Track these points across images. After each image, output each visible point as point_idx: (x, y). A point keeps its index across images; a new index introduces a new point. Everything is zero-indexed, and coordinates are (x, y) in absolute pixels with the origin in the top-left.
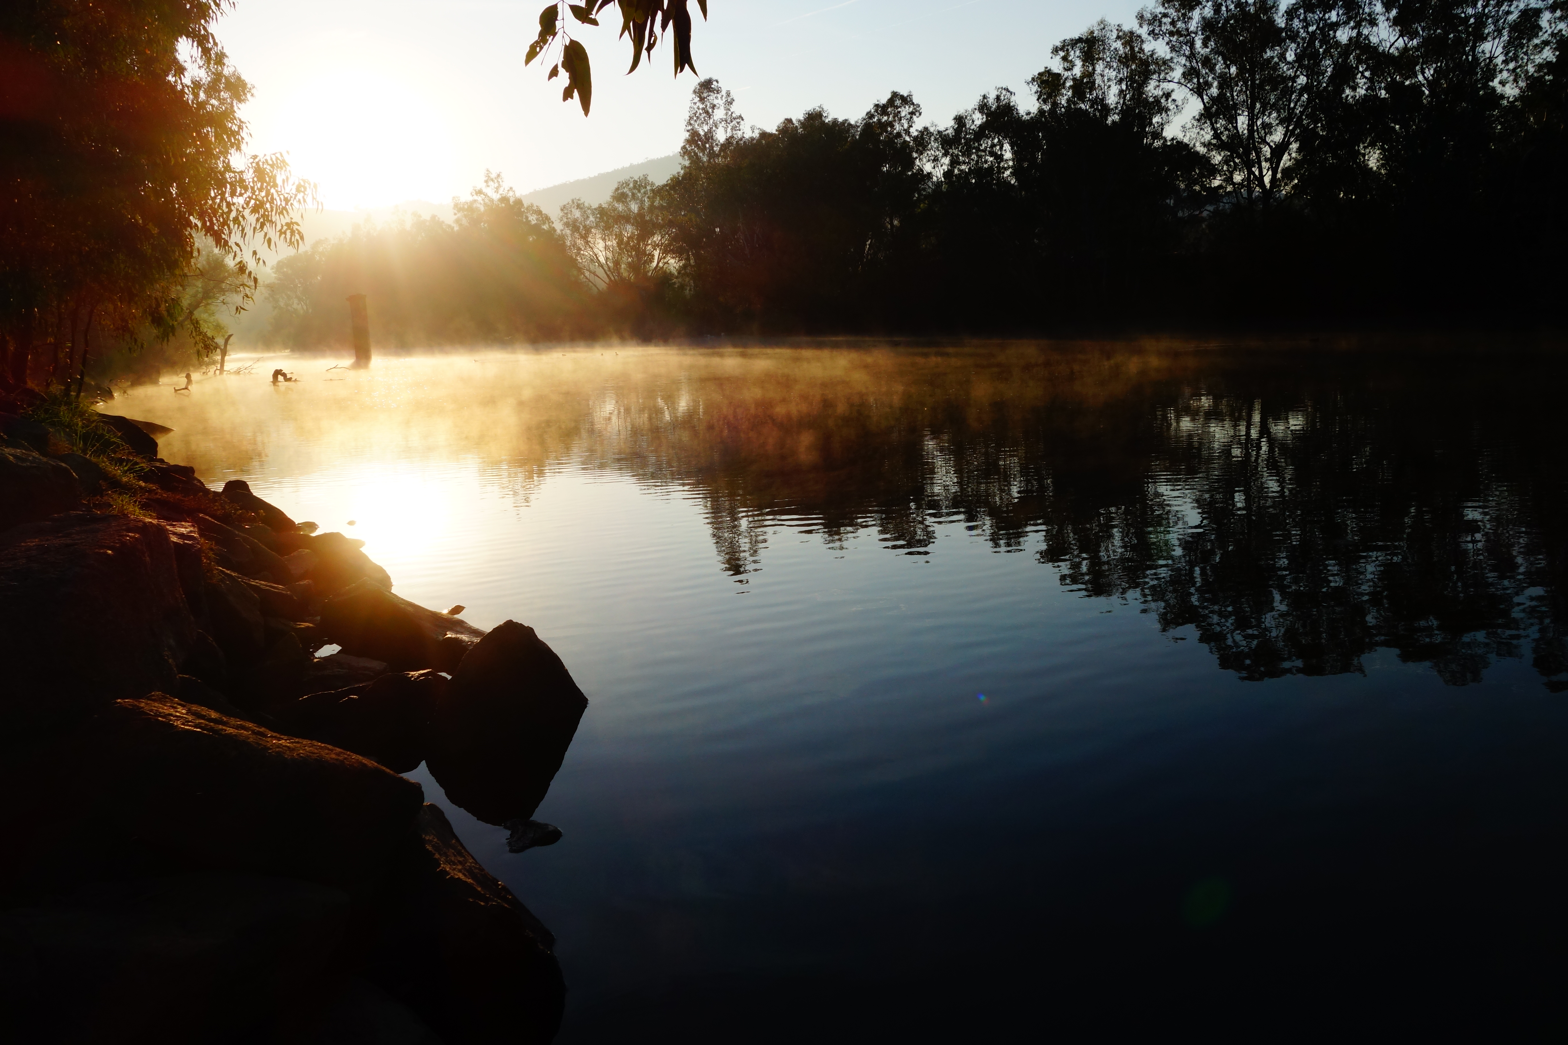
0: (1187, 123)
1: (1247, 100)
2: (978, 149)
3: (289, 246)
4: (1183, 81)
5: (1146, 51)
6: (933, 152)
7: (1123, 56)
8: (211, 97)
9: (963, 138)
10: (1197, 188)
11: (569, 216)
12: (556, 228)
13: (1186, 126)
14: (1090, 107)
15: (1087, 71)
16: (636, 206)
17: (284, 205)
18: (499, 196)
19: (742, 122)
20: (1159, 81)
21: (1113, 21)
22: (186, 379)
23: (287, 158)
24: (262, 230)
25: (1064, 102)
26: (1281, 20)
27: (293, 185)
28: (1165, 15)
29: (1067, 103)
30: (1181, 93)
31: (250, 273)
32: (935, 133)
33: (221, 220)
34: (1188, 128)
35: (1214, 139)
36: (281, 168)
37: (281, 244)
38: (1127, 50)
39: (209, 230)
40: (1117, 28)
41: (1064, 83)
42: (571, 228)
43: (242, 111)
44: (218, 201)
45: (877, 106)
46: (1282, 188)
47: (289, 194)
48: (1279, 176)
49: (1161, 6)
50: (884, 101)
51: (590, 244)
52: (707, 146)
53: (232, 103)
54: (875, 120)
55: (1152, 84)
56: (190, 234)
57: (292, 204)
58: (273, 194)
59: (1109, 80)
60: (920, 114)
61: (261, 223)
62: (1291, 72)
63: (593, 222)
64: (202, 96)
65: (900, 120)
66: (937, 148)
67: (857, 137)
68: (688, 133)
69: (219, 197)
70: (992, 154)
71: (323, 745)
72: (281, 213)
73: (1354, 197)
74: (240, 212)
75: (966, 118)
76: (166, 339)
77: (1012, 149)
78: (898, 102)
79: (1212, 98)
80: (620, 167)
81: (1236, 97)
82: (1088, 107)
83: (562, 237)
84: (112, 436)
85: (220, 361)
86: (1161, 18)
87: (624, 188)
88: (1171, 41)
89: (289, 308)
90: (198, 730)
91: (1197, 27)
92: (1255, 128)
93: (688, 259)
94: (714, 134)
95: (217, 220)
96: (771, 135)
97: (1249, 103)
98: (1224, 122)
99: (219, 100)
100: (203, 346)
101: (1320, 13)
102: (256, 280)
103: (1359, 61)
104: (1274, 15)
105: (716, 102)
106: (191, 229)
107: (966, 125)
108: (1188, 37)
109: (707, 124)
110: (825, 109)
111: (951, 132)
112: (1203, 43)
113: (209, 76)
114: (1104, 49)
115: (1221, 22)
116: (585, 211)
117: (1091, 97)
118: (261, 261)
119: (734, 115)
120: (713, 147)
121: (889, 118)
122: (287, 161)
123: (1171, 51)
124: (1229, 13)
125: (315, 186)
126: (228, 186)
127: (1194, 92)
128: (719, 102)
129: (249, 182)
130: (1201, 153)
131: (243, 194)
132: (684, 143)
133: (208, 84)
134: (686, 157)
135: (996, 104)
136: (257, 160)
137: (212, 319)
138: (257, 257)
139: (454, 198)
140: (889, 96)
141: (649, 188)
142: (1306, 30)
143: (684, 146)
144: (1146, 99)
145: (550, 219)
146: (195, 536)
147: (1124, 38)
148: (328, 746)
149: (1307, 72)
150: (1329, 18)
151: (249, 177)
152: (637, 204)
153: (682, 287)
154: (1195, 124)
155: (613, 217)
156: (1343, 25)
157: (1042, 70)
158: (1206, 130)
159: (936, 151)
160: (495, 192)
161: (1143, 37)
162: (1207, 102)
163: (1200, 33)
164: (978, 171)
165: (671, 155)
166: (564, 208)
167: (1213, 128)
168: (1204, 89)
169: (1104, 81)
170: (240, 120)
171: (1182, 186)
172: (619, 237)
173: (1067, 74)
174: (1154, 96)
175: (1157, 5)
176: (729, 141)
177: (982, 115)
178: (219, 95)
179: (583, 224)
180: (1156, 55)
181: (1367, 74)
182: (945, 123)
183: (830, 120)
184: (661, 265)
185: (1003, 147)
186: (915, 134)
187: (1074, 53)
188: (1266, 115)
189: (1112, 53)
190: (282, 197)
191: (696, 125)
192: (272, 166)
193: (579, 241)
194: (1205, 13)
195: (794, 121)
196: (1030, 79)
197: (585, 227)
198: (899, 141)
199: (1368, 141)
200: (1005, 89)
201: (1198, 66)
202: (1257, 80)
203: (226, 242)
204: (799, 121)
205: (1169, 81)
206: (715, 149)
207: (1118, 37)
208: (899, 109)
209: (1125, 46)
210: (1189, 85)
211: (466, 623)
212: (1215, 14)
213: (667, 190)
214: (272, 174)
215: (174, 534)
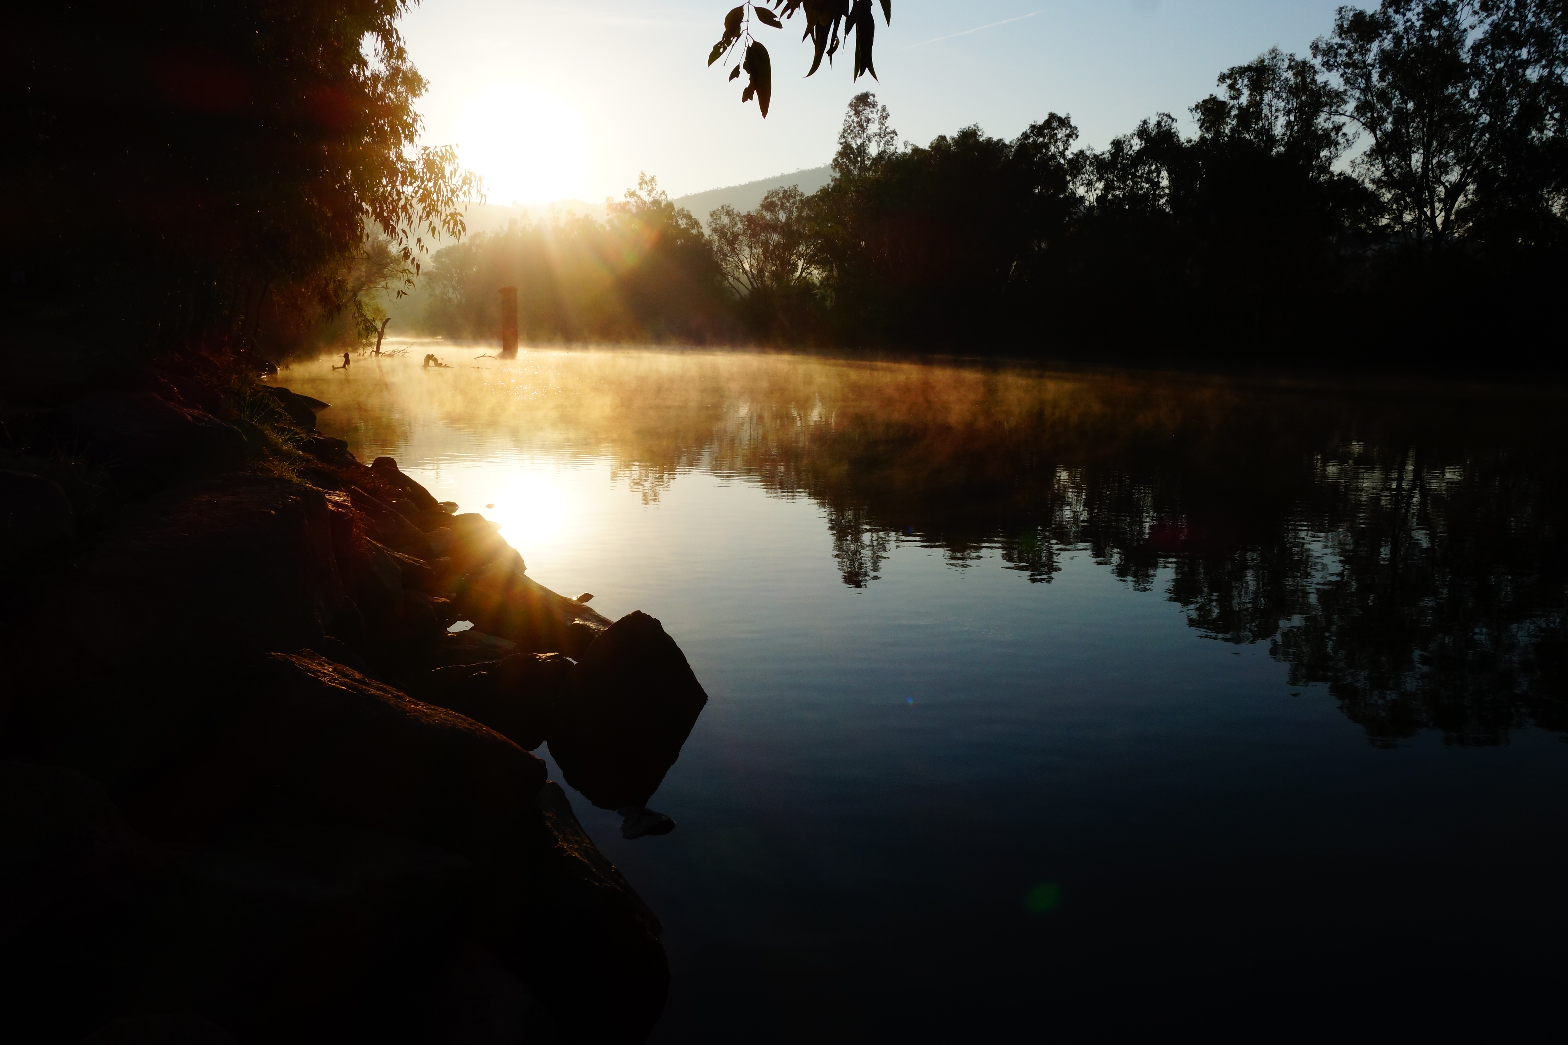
0: (1356, 158)
1: (1424, 138)
2: (1134, 175)
3: (451, 235)
4: (1355, 114)
5: (1319, 82)
6: (1087, 176)
7: (1293, 86)
8: (388, 90)
9: (1120, 163)
10: (1363, 226)
11: (718, 222)
12: (705, 233)
13: (1355, 161)
14: (1255, 138)
15: (1255, 100)
16: (785, 216)
17: (450, 196)
18: (651, 199)
19: (895, 138)
20: (1330, 114)
21: (1285, 50)
22: (344, 358)
23: (456, 151)
24: (428, 218)
25: (1227, 131)
26: (1466, 56)
27: (459, 177)
28: (1341, 46)
29: (1230, 132)
30: (1352, 127)
31: (414, 259)
32: (1091, 157)
33: (391, 207)
34: (1357, 163)
35: (1384, 176)
36: (450, 160)
37: (444, 233)
38: (1298, 81)
39: (379, 216)
40: (1289, 57)
41: (1230, 111)
42: (718, 233)
43: (417, 105)
44: (389, 189)
45: (1033, 127)
46: (1455, 231)
47: (455, 185)
48: (1453, 217)
49: (1338, 37)
50: (1040, 122)
51: (736, 251)
52: (859, 159)
53: (407, 97)
54: (1030, 141)
55: (1323, 116)
56: (361, 219)
57: (457, 195)
58: (440, 184)
59: (1277, 110)
60: (1077, 137)
61: (428, 212)
62: (1473, 110)
63: (741, 229)
64: (380, 88)
65: (1056, 142)
66: (1092, 172)
67: (1011, 157)
68: (841, 146)
69: (390, 185)
70: (1148, 180)
71: (457, 714)
72: (447, 203)
73: (1533, 244)
74: (409, 200)
75: (1124, 143)
76: (331, 318)
77: (1169, 177)
78: (1055, 124)
79: (1385, 134)
80: (770, 176)
81: (1411, 134)
82: (1252, 138)
83: (710, 242)
84: (276, 406)
85: (376, 343)
86: (1337, 49)
87: (774, 197)
88: (1345, 73)
89: (444, 296)
90: (343, 688)
91: (1375, 60)
92: (1430, 166)
93: (831, 270)
94: (867, 148)
95: (387, 206)
96: (923, 151)
97: (1425, 140)
98: (1396, 159)
99: (396, 93)
100: (364, 327)
101: (1510, 50)
102: (418, 266)
103: (1549, 102)
104: (1459, 50)
105: (871, 116)
106: (362, 214)
107: (1124, 151)
108: (1365, 70)
109: (861, 137)
110: (980, 128)
111: (1107, 156)
112: (1379, 76)
113: (388, 70)
114: (1274, 78)
115: (1401, 55)
116: (734, 218)
117: (1256, 127)
118: (424, 249)
119: (888, 130)
120: (865, 161)
121: (1044, 140)
122: (456, 154)
123: (1345, 83)
124: (1410, 47)
125: (480, 179)
126: (400, 175)
127: (1367, 126)
128: (875, 116)
129: (419, 172)
130: (1370, 189)
131: (413, 183)
132: (836, 155)
133: (386, 78)
134: (837, 170)
135: (1156, 130)
136: (427, 152)
137: (372, 303)
138: (421, 245)
139: (608, 198)
140: (1046, 117)
141: (798, 198)
142: (1493, 67)
143: (836, 158)
144: (1315, 131)
145: (699, 224)
146: (348, 505)
147: (1296, 68)
148: (462, 716)
149: (1490, 111)
150: (1519, 55)
151: (419, 167)
152: (785, 213)
153: (824, 298)
154: (1366, 160)
155: (760, 225)
156: (1534, 64)
157: (1207, 97)
158: (1376, 167)
159: (1091, 175)
160: (648, 195)
161: (1316, 67)
162: (1380, 138)
163: (1378, 66)
164: (1132, 197)
165: (822, 167)
166: (714, 213)
167: (1384, 165)
168: (1378, 124)
169: (1271, 112)
170: (415, 113)
171: (1347, 223)
172: (765, 244)
173: (1232, 102)
174: (1323, 128)
175: (1334, 36)
176: (881, 155)
177: (1141, 141)
178: (396, 88)
179: (731, 230)
180: (1329, 87)
181: (1557, 115)
182: (1102, 147)
183: (984, 139)
184: (804, 275)
185: (1160, 174)
186: (1071, 156)
187: (1242, 82)
188: (1443, 154)
189: (1282, 83)
190: (448, 188)
191: (850, 138)
192: (442, 158)
193: (725, 247)
194: (1385, 46)
195: (948, 138)
196: (1194, 107)
197: (732, 233)
198: (1052, 163)
199: (1553, 185)
200: (1166, 115)
201: (1373, 100)
202: (1436, 117)
203: (394, 229)
204: (953, 139)
205: (1341, 114)
206: (866, 162)
207: (1290, 67)
208: (1056, 131)
209: (1296, 77)
210: (1361, 119)
211: (594, 611)
212: (1394, 47)
213: (816, 201)
214: (441, 165)
215: (330, 501)
